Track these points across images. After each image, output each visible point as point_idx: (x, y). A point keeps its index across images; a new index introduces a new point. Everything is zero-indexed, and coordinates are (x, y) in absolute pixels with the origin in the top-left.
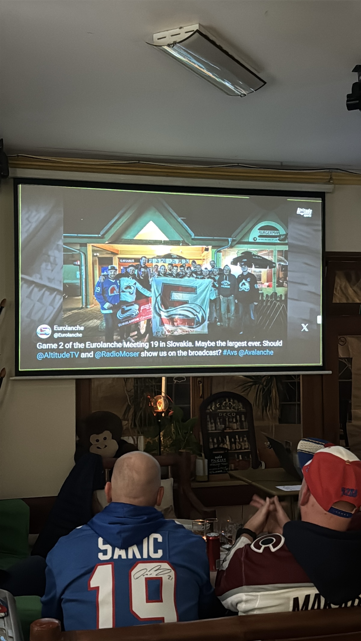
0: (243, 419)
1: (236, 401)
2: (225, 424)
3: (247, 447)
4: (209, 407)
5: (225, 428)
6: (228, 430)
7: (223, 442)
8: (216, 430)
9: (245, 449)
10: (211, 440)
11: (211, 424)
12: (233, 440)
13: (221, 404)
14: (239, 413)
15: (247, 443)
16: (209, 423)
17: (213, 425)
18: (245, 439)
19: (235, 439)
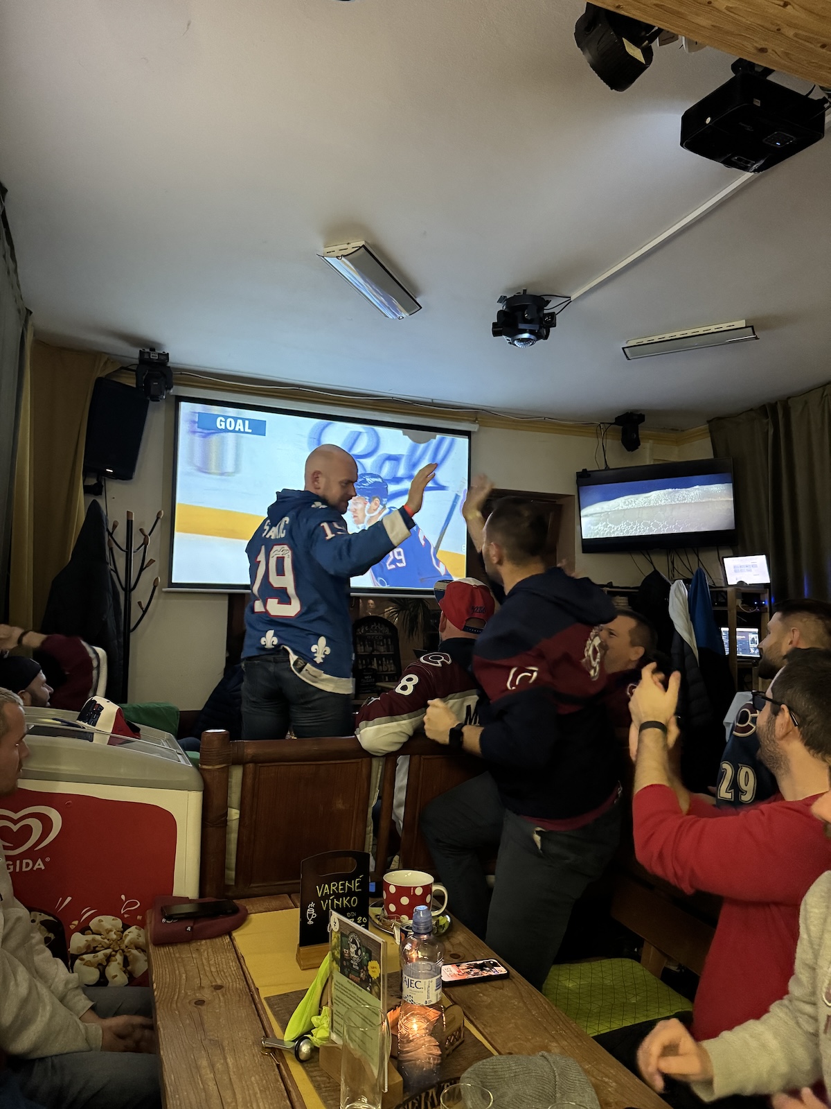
0: (390, 643)
1: (383, 626)
2: (372, 646)
3: (393, 669)
4: (359, 630)
5: (373, 651)
6: (375, 653)
7: (371, 664)
8: (364, 652)
9: (391, 671)
10: (360, 662)
11: (361, 645)
12: (380, 662)
13: (369, 627)
14: (386, 637)
15: (393, 665)
16: (359, 645)
17: (362, 647)
18: (391, 661)
19: (382, 662)
